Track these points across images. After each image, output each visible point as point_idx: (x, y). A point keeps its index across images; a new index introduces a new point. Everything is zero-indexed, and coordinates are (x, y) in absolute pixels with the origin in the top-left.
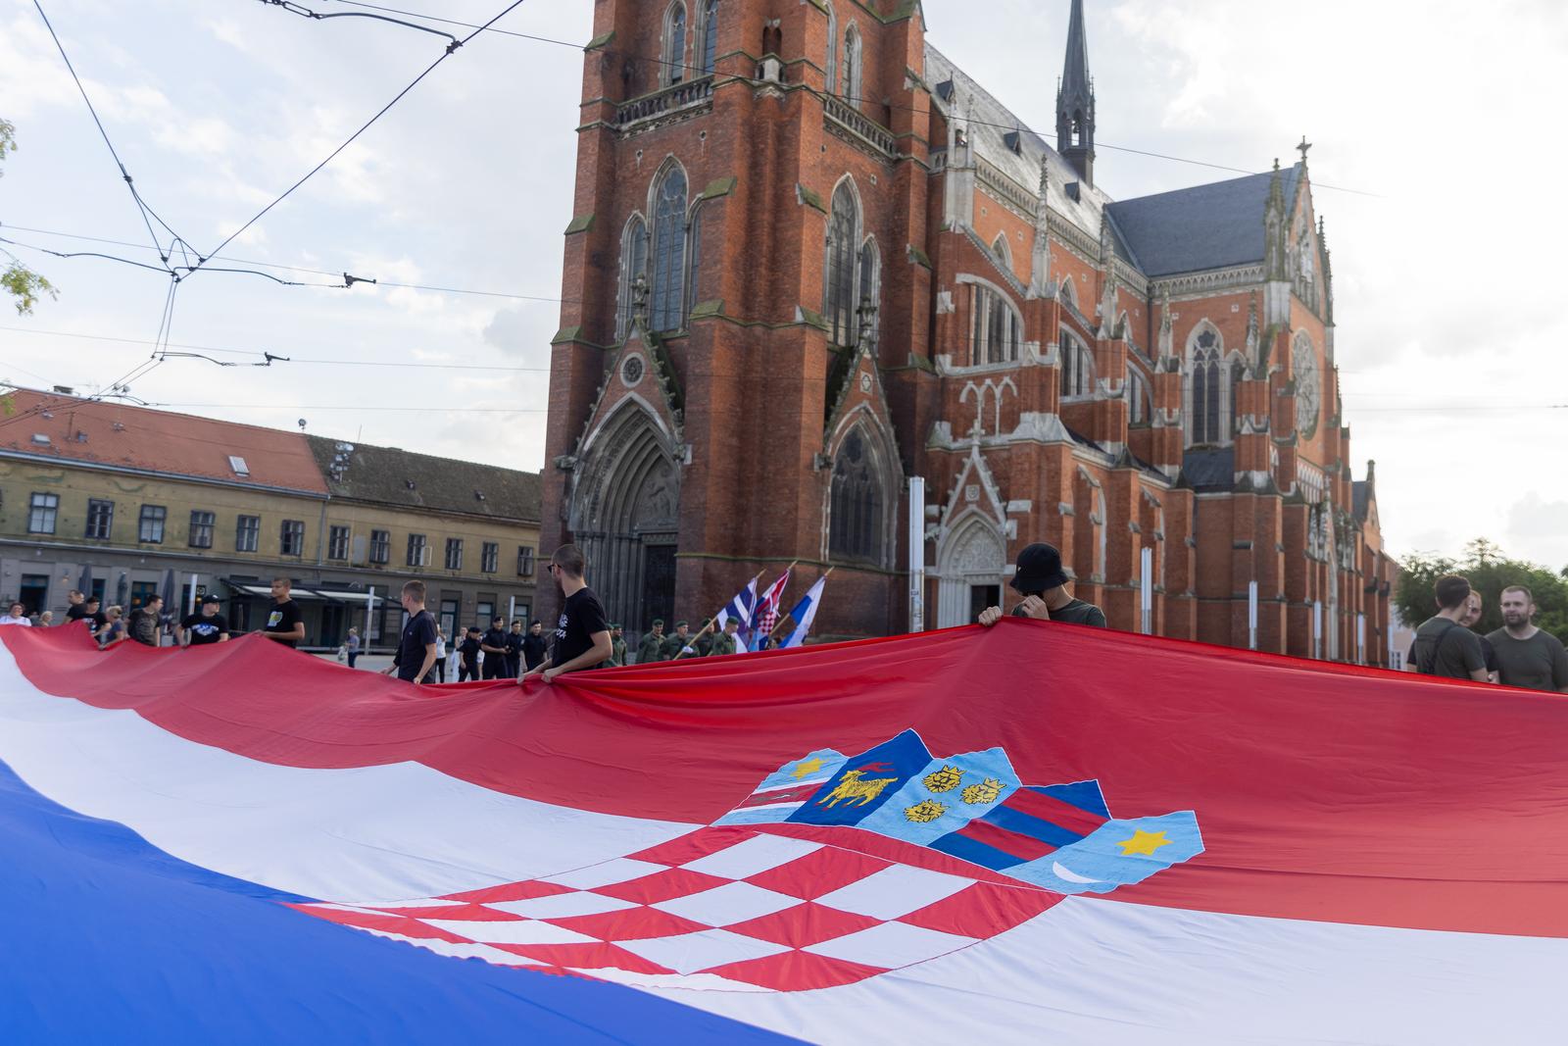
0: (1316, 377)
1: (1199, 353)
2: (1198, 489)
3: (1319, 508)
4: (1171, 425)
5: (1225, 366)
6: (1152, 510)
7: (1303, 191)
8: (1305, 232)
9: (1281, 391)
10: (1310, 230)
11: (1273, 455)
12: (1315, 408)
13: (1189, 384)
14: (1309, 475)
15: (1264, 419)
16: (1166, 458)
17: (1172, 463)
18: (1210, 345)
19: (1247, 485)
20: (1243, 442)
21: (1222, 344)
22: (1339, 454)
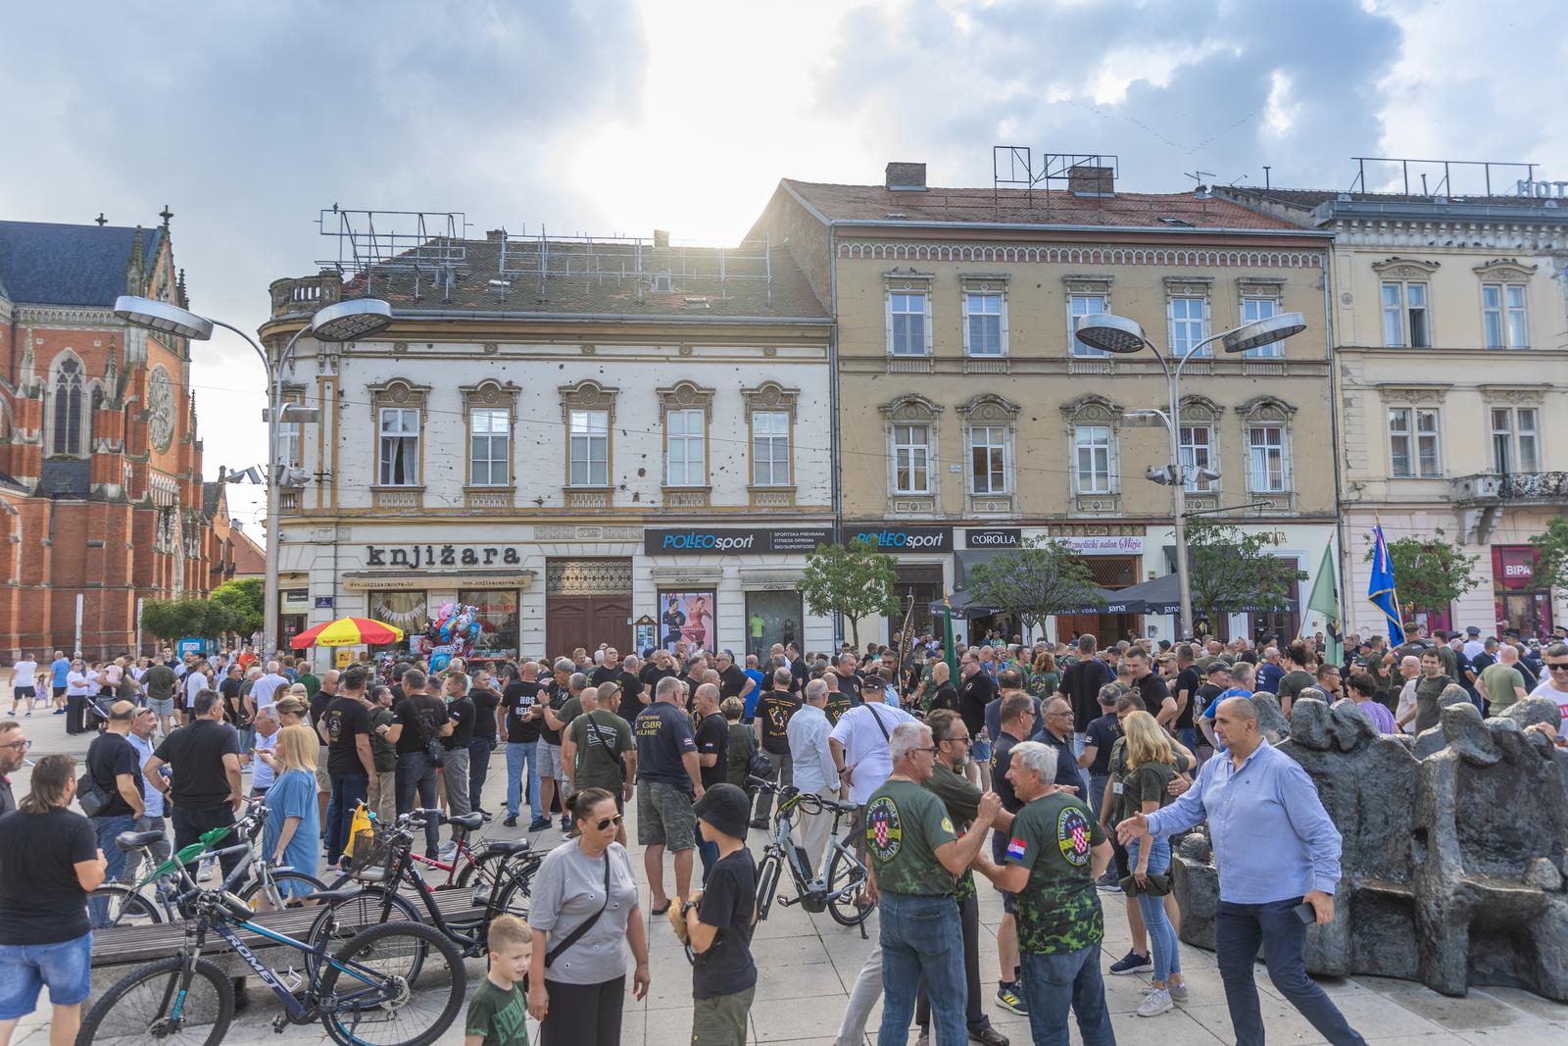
0: (172, 402)
1: (63, 377)
2: (56, 496)
3: (168, 511)
4: (30, 443)
5: (87, 389)
6: (9, 516)
7: (164, 250)
8: (165, 285)
9: (136, 417)
10: (170, 283)
11: (127, 469)
12: (170, 426)
13: (51, 402)
14: (161, 483)
15: (119, 442)
16: (25, 471)
17: (30, 475)
18: (73, 371)
19: (101, 495)
20: (99, 459)
21: (84, 372)
22: (191, 465)
